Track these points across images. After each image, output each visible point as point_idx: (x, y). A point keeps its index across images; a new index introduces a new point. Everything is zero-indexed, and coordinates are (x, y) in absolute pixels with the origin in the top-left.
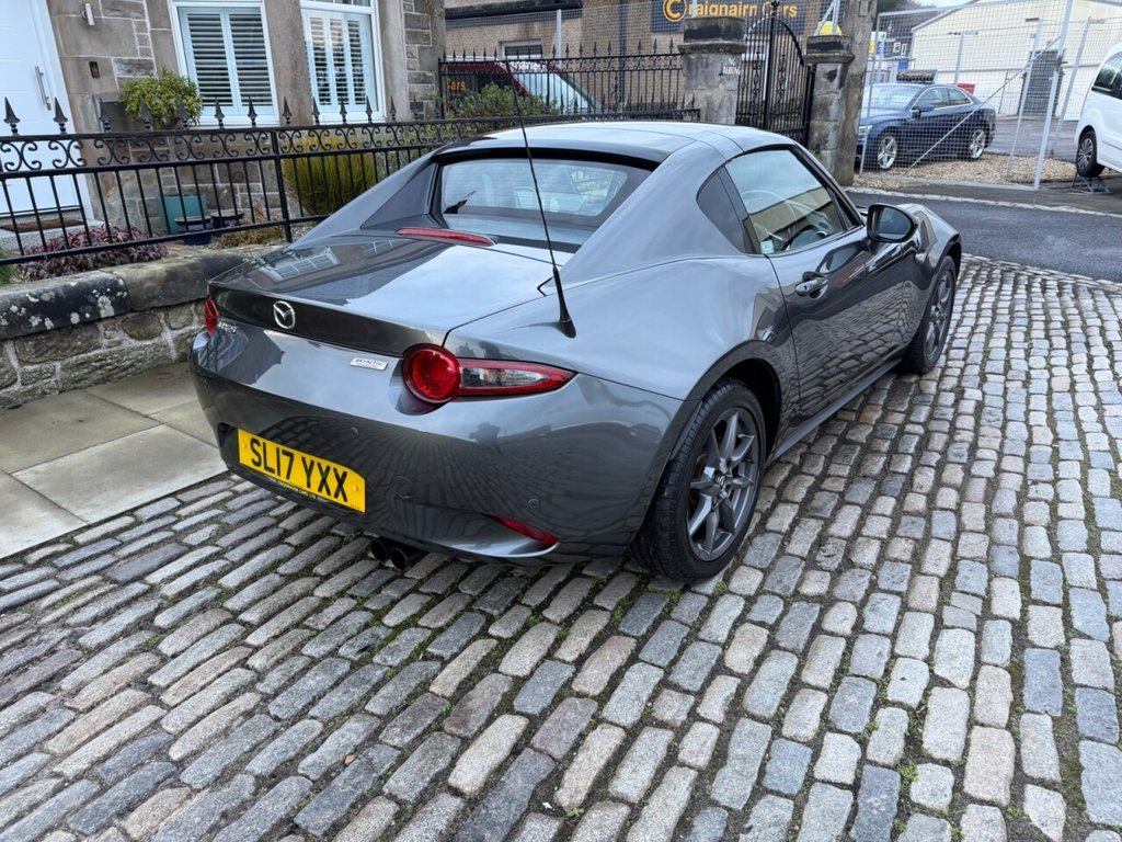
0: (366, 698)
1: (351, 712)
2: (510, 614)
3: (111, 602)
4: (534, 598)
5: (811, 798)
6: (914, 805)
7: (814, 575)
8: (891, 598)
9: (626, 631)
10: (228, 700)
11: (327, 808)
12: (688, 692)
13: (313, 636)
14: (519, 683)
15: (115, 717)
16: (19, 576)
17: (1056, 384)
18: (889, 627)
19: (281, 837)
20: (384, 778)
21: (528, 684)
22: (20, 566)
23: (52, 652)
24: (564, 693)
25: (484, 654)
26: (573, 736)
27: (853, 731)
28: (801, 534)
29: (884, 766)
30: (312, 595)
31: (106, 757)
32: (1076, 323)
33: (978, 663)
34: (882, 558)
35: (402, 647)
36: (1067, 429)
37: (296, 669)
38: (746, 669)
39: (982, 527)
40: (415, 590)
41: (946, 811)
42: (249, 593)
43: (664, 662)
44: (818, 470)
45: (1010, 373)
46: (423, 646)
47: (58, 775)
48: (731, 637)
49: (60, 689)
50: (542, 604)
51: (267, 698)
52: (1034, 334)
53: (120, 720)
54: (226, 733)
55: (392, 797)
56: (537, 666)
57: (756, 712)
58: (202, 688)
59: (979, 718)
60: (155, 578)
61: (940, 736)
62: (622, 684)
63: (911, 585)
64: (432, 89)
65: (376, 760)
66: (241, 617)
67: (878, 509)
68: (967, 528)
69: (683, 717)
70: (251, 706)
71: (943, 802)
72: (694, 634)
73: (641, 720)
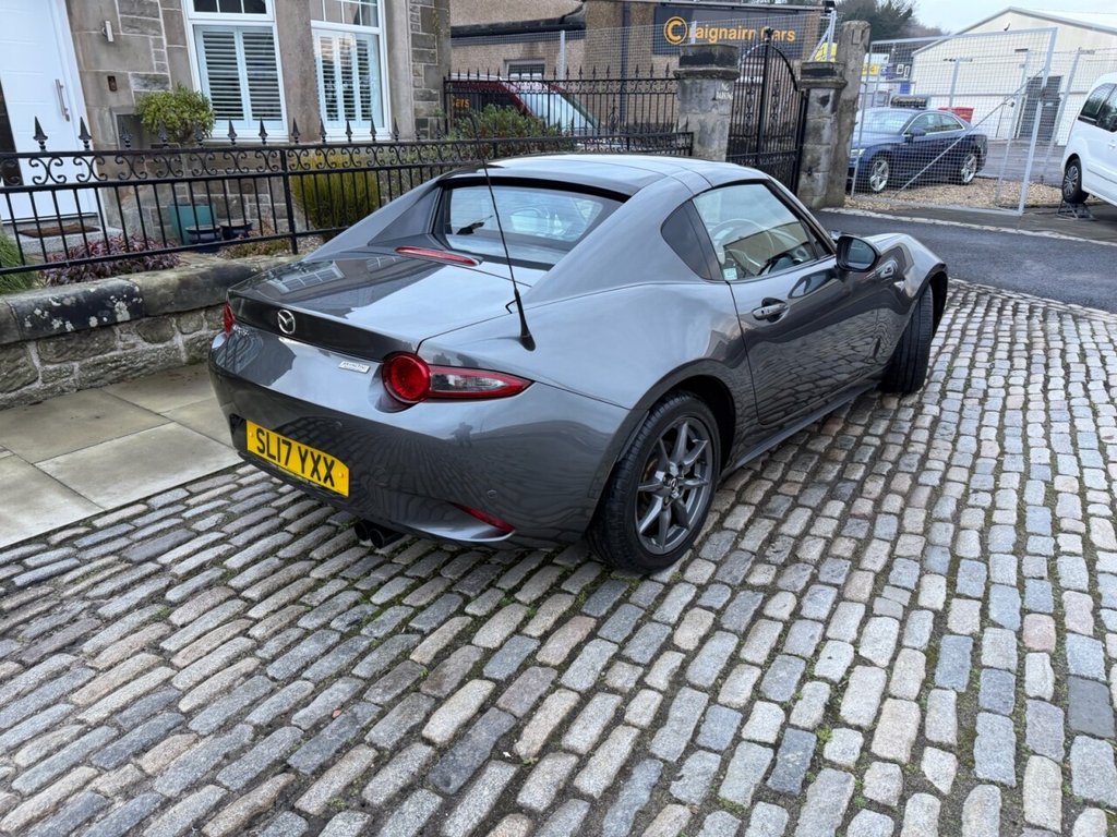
0: (354, 664)
1: (340, 675)
2: (485, 596)
3: (126, 579)
4: (508, 583)
5: (737, 753)
6: (825, 761)
7: (761, 568)
8: (828, 589)
9: (588, 612)
10: (231, 663)
11: (316, 752)
12: (638, 664)
13: (308, 611)
14: (489, 653)
15: (131, 676)
16: (44, 555)
17: (1011, 402)
18: (824, 614)
19: (275, 775)
20: (367, 729)
21: (497, 654)
22: (44, 546)
23: (74, 620)
24: (529, 661)
25: (460, 629)
26: (534, 698)
27: (780, 700)
28: (754, 531)
29: (804, 729)
30: (308, 576)
31: (124, 708)
32: (1040, 344)
33: (899, 645)
34: (825, 554)
35: (386, 621)
36: (1013, 443)
37: (291, 639)
38: (691, 647)
39: (921, 530)
40: (401, 574)
41: (852, 767)
42: (251, 573)
43: (620, 639)
44: (776, 476)
45: (970, 391)
46: (405, 622)
47: (81, 722)
48: (681, 619)
49: (82, 652)
50: (515, 587)
51: (265, 663)
52: (998, 355)
53: (135, 678)
54: (229, 690)
55: (372, 745)
56: (506, 640)
57: (697, 682)
58: (208, 653)
59: (893, 691)
60: (166, 559)
61: (856, 707)
62: (580, 656)
63: (848, 578)
64: (437, 105)
65: (359, 715)
66: (243, 594)
67: (827, 512)
68: (907, 530)
69: (632, 685)
70: (252, 669)
71: (851, 759)
72: (648, 616)
73: (594, 687)
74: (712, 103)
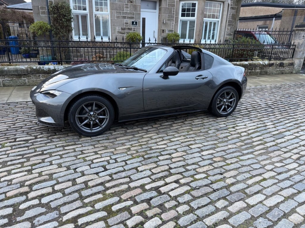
64: (232, 37)
74: (302, 37)
